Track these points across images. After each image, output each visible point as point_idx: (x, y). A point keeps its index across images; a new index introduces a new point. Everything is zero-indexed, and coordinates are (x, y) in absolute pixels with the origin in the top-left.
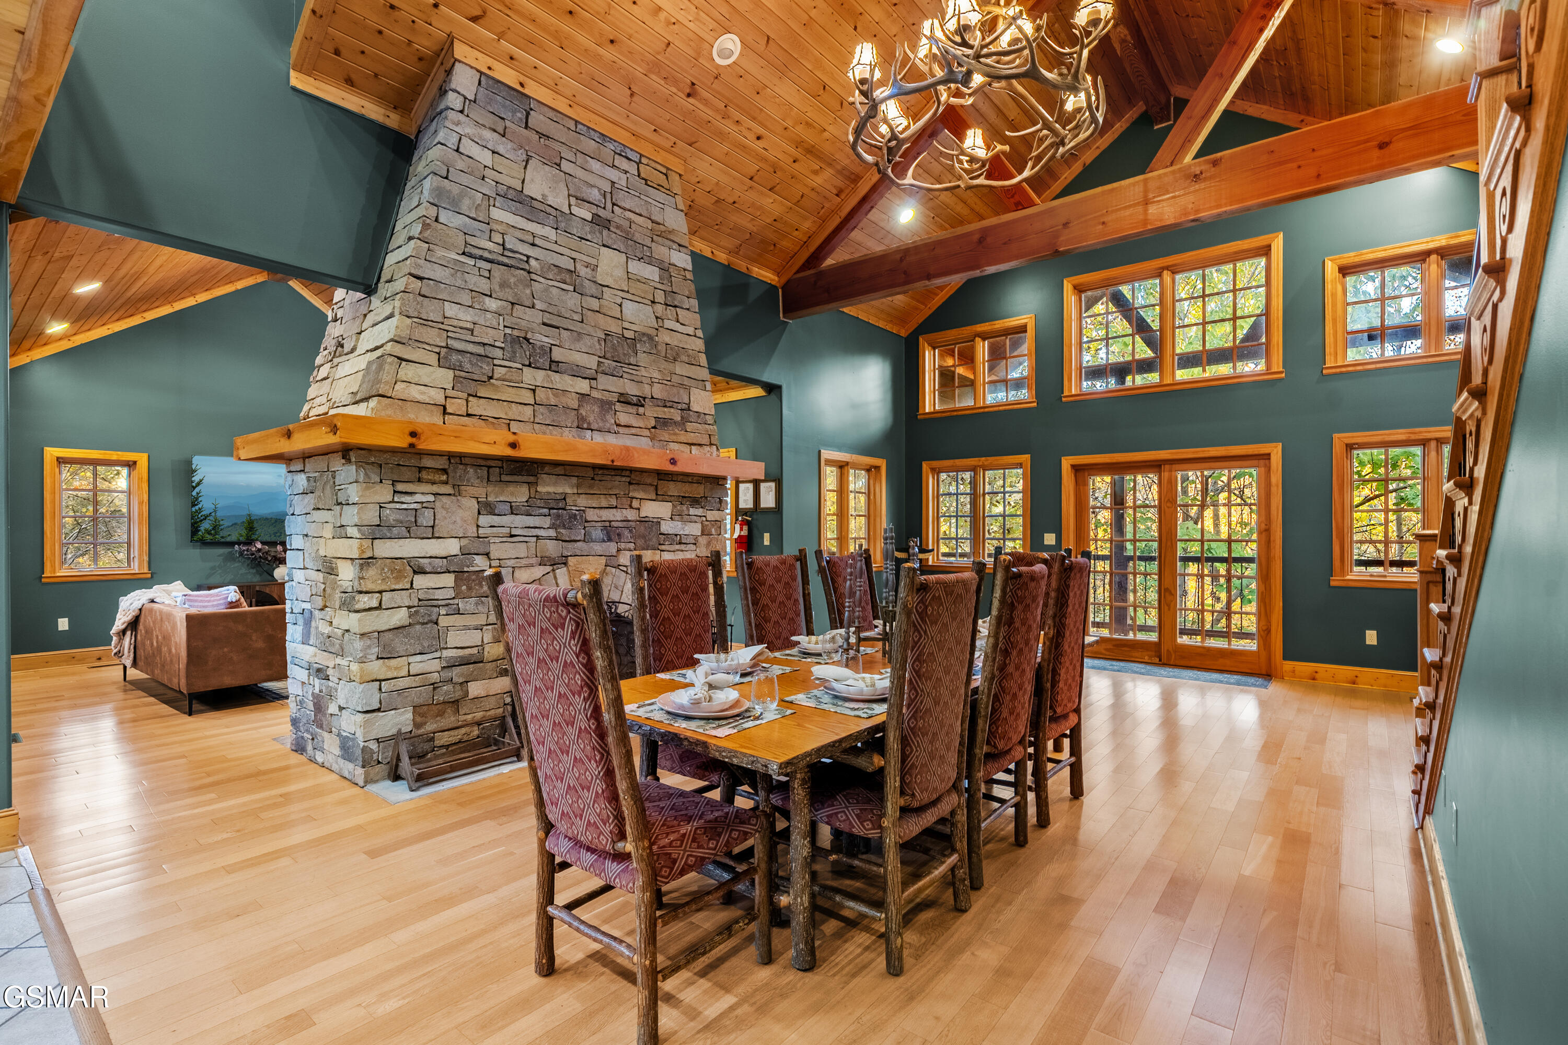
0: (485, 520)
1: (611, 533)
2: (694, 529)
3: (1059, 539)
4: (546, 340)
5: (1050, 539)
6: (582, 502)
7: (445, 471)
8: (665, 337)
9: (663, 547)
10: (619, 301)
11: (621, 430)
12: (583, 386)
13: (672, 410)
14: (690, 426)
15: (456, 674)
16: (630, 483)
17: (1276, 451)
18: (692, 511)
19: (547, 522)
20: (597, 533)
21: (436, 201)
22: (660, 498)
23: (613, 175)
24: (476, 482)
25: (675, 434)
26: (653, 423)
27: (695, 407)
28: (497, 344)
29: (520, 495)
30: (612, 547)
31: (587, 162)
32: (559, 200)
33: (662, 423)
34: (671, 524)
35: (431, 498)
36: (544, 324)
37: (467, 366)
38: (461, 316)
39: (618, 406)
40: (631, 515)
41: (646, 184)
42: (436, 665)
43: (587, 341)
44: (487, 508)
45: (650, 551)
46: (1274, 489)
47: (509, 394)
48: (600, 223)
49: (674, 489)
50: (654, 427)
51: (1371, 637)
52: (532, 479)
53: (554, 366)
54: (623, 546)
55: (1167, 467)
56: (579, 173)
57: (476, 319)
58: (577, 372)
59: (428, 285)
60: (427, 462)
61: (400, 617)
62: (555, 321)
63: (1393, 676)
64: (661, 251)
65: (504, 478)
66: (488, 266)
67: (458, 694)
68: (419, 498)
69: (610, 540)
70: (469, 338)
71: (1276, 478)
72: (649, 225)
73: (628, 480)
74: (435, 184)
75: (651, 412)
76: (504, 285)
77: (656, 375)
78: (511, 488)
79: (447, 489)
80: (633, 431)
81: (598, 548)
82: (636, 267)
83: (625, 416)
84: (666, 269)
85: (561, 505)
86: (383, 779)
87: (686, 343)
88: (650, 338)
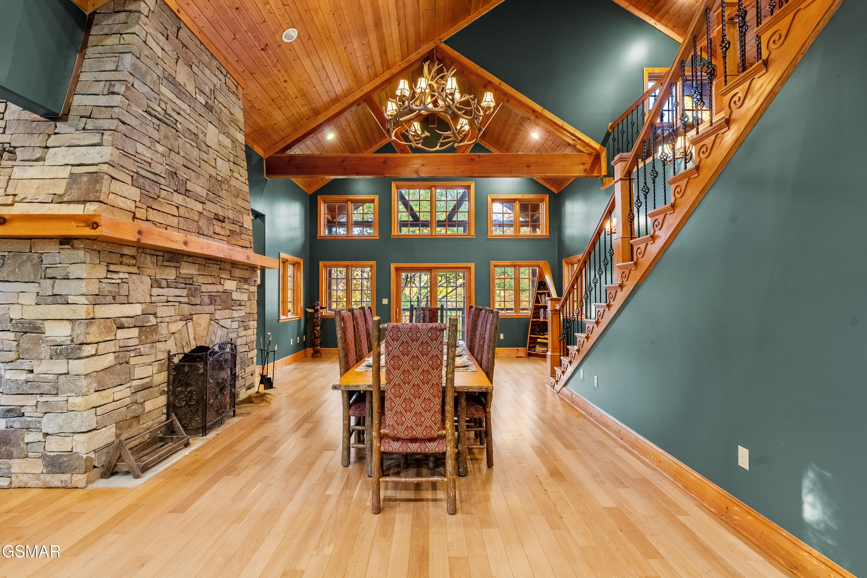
0: (155, 291)
1: (212, 300)
2: (246, 297)
3: (389, 301)
4: (185, 176)
5: (385, 301)
6: (201, 280)
7: (134, 257)
8: (233, 182)
9: (233, 308)
10: (215, 157)
11: (216, 236)
12: (199, 207)
13: (236, 226)
14: (244, 236)
15: (139, 397)
16: (220, 269)
17: (472, 266)
18: (245, 286)
19: (184, 292)
20: (206, 300)
21: (133, 73)
22: (232, 278)
23: (215, 79)
24: (151, 266)
25: (237, 240)
26: (228, 233)
27: (245, 225)
28: (163, 175)
29: (171, 274)
30: (212, 308)
31: (204, 69)
32: (191, 89)
33: (232, 233)
34: (236, 294)
35: (127, 276)
36: (184, 166)
37: (147, 188)
38: (145, 153)
39: (215, 222)
40: (220, 288)
41: (228, 90)
42: (128, 392)
43: (202, 179)
44: (156, 283)
45: (228, 311)
46: (472, 281)
47: (167, 209)
48: (208, 107)
49: (238, 273)
50: (229, 236)
51: (502, 336)
52: (178, 265)
53: (187, 193)
54: (217, 307)
55: (434, 270)
56: (200, 74)
57: (153, 157)
58: (197, 198)
59: (128, 129)
60: (126, 251)
61: (109, 360)
62: (189, 165)
64: (232, 131)
65: (166, 263)
66: (157, 122)
67: (140, 411)
68: (121, 275)
69: (211, 304)
70: (148, 168)
71: (473, 277)
72: (228, 114)
73: (219, 266)
74: (133, 61)
75: (228, 226)
76: (165, 136)
77: (230, 204)
78: (168, 270)
79: (134, 270)
80: (220, 237)
81: (207, 309)
82: (222, 138)
83: (217, 227)
84: (234, 141)
85: (191, 282)
86: (97, 479)
87: (242, 187)
88: (228, 181)
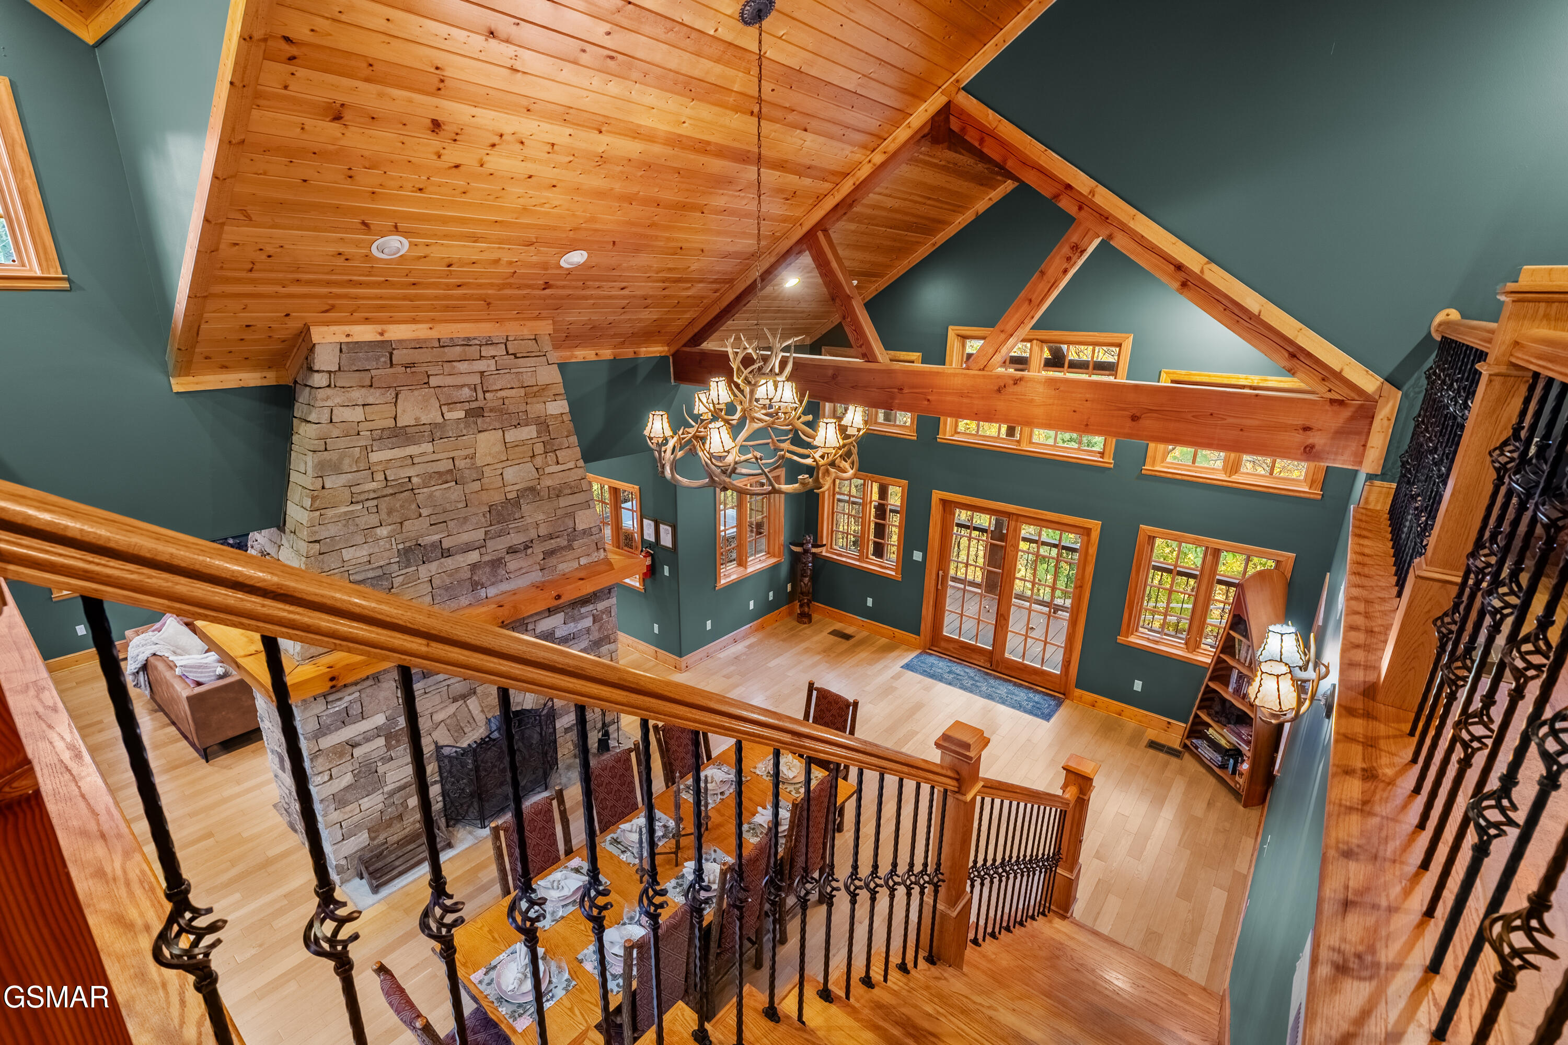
2: (588, 622)
3: (925, 557)
4: (436, 537)
5: (918, 556)
8: (547, 482)
10: (500, 472)
11: (512, 575)
12: (474, 557)
13: (558, 540)
14: (577, 545)
15: (397, 799)
17: (1097, 527)
18: (583, 610)
21: (320, 474)
22: (553, 613)
23: (481, 366)
25: (563, 556)
26: (541, 557)
27: (580, 526)
28: (392, 561)
31: (454, 367)
32: (433, 416)
33: (548, 554)
34: (565, 627)
35: (357, 695)
36: (432, 525)
38: (358, 554)
39: (508, 558)
41: (516, 357)
42: (381, 798)
43: (474, 520)
46: (1089, 558)
48: (475, 413)
50: (543, 560)
51: (1138, 686)
53: (446, 553)
55: (1014, 517)
56: (449, 381)
57: (371, 551)
58: (467, 548)
59: (326, 543)
61: (348, 779)
62: (441, 518)
63: (1147, 715)
64: (536, 409)
66: (374, 503)
67: (401, 809)
68: (347, 699)
70: (367, 567)
71: (1093, 550)
72: (522, 392)
74: (316, 461)
75: (538, 550)
76: (389, 513)
77: (541, 517)
82: (513, 435)
83: (513, 564)
84: (543, 424)
86: (353, 877)
87: (568, 477)
88: (532, 489)
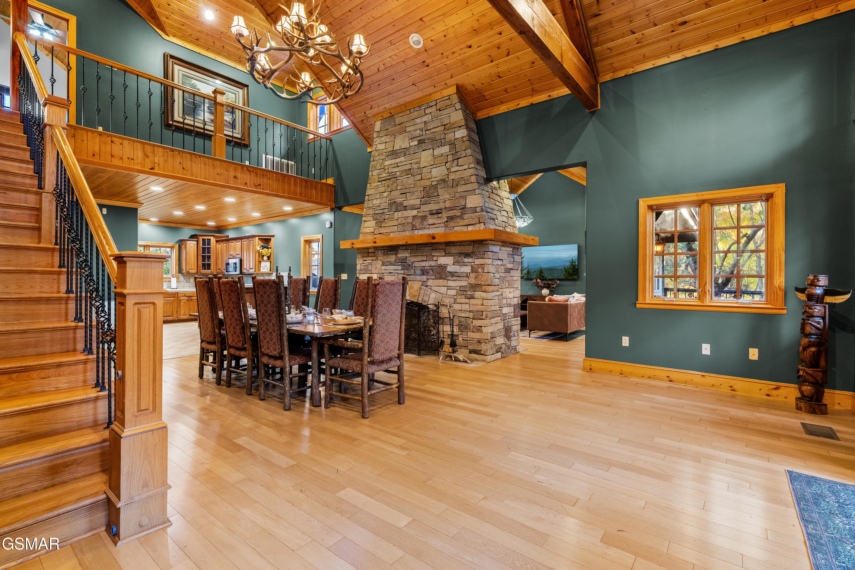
0: (384, 268)
1: (424, 272)
2: (467, 269)
4: (401, 200)
6: (413, 259)
7: (374, 253)
8: (452, 177)
9: (448, 278)
10: (429, 171)
11: (430, 226)
12: (415, 212)
13: (455, 211)
14: (466, 216)
16: (432, 250)
18: (466, 260)
19: (400, 268)
20: (418, 272)
22: (447, 255)
23: (425, 118)
24: (381, 255)
25: (458, 222)
26: (446, 220)
27: (469, 205)
28: (386, 207)
29: (392, 258)
30: (424, 278)
31: (415, 121)
32: (406, 145)
33: (451, 219)
34: (454, 267)
35: (371, 261)
36: (401, 194)
37: (379, 218)
39: (429, 217)
40: (433, 263)
41: (440, 111)
43: (416, 193)
44: (383, 264)
45: (441, 280)
47: (391, 223)
48: (421, 142)
49: (454, 250)
50: (447, 222)
52: (395, 252)
53: (405, 208)
54: (429, 277)
56: (412, 128)
57: (380, 202)
58: (413, 208)
60: (370, 251)
62: (404, 191)
64: (450, 136)
65: (388, 253)
66: (384, 182)
68: (368, 261)
69: (423, 275)
70: (379, 208)
72: (443, 128)
73: (432, 248)
75: (445, 215)
76: (389, 186)
77: (447, 196)
78: (390, 256)
79: (374, 258)
80: (436, 226)
81: (418, 278)
82: (438, 151)
83: (431, 220)
84: (452, 144)
85: (404, 261)
87: (464, 174)
88: (443, 180)
